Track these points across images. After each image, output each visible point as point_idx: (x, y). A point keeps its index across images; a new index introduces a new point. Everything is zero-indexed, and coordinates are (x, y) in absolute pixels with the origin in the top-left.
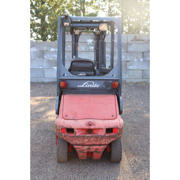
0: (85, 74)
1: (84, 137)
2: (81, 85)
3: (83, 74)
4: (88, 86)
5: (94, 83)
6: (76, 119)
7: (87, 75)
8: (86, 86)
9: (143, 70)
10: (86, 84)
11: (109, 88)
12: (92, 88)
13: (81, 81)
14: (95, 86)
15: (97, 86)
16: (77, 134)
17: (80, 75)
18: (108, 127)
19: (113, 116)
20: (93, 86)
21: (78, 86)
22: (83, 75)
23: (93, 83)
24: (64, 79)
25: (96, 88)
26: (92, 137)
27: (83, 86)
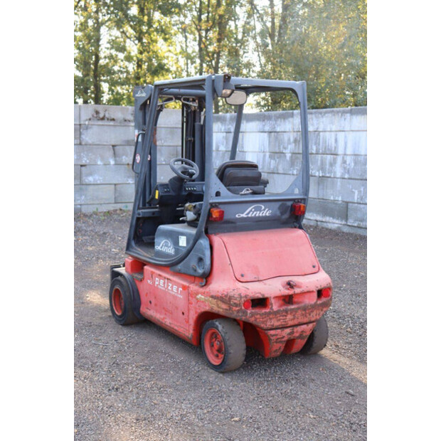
0: (250, 191)
1: (286, 311)
2: (243, 213)
3: (248, 190)
4: (253, 215)
5: (263, 207)
6: (261, 278)
7: (254, 193)
8: (250, 215)
9: (115, 185)
10: (251, 211)
11: (286, 216)
12: (259, 217)
13: (244, 205)
14: (264, 215)
15: (267, 214)
16: (275, 308)
17: (243, 193)
18: (319, 288)
19: (314, 267)
20: (261, 215)
21: (237, 216)
22: (248, 192)
23: (261, 207)
24: (215, 203)
25: (266, 217)
26: (299, 308)
27: (244, 215)
